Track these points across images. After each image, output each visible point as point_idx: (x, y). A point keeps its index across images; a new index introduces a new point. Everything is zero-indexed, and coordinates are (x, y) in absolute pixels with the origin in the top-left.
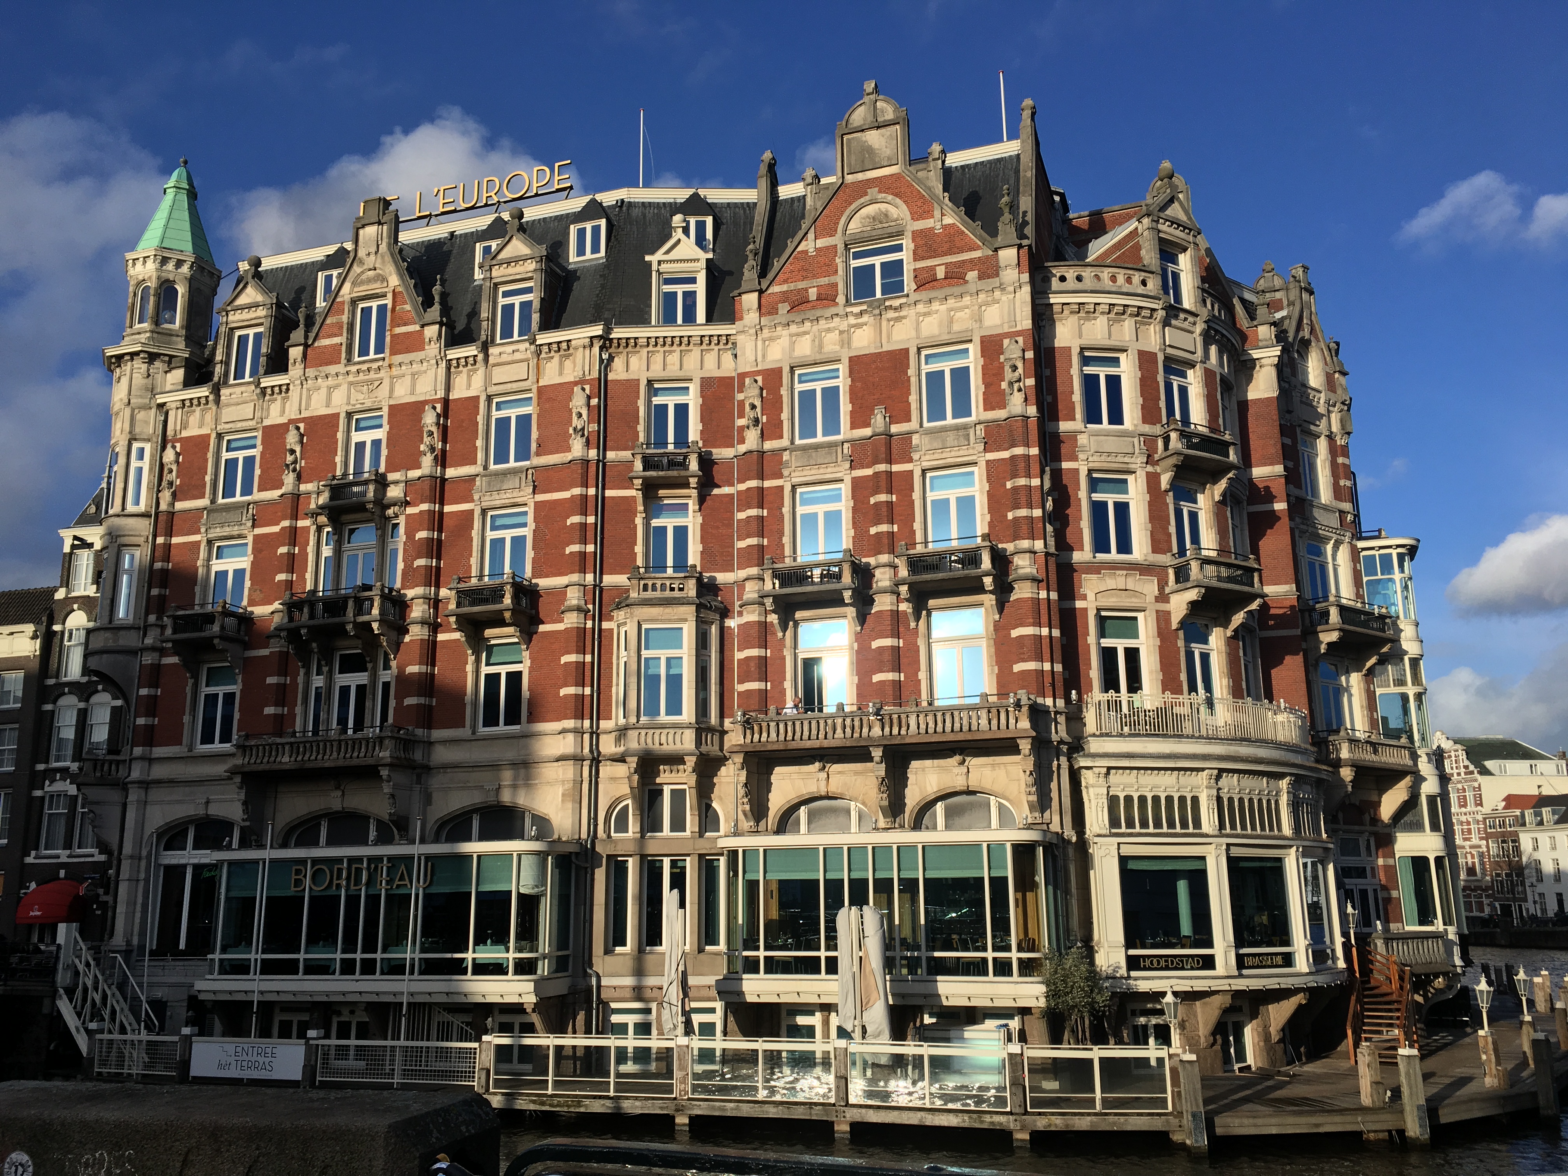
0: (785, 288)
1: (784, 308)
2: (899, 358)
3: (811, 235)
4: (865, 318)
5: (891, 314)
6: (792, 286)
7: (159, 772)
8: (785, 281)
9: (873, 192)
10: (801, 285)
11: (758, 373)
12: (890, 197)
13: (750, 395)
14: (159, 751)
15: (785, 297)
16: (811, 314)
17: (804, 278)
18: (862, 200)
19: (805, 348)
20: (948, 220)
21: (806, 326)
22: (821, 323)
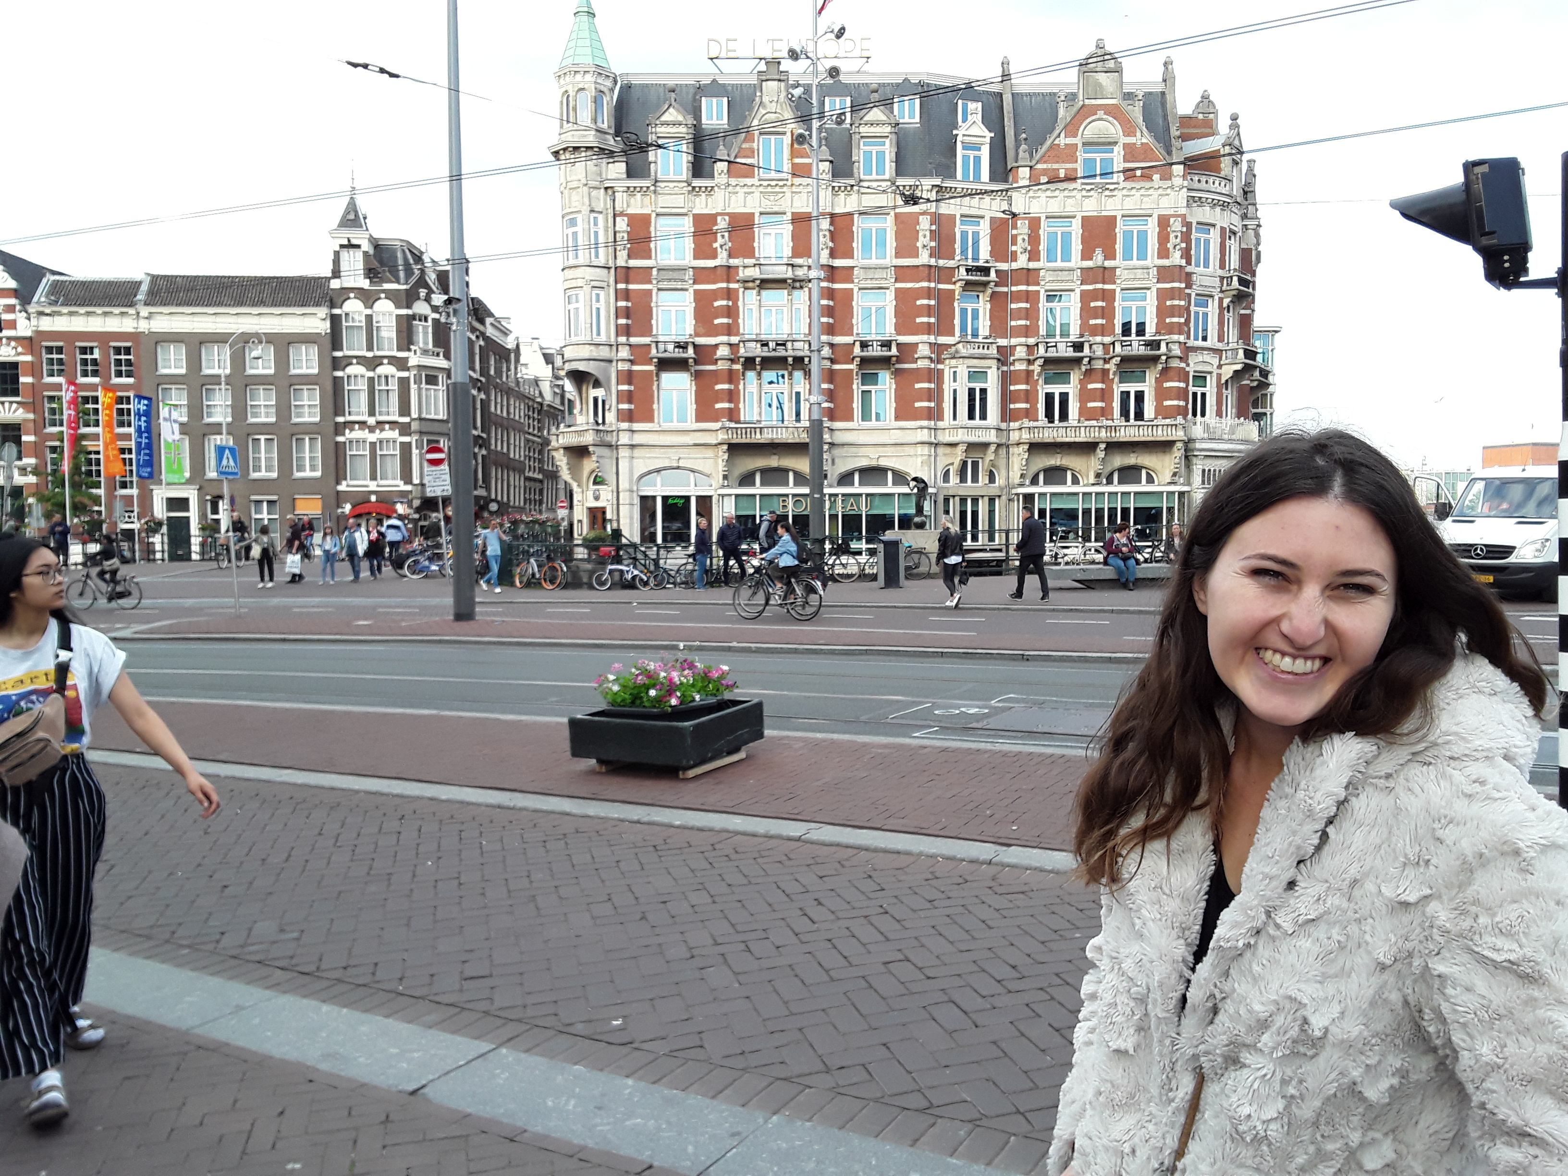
0: (1044, 166)
1: (1044, 180)
2: (1111, 221)
3: (1063, 135)
4: (1092, 193)
5: (1107, 193)
6: (1049, 166)
7: (638, 439)
8: (1045, 162)
9: (1100, 114)
10: (1055, 166)
11: (1026, 218)
12: (1111, 119)
13: (1022, 229)
14: (636, 426)
15: (1045, 172)
16: (1061, 186)
17: (1058, 162)
18: (1094, 117)
19: (1054, 207)
20: (1144, 140)
21: (1057, 193)
22: (1066, 193)
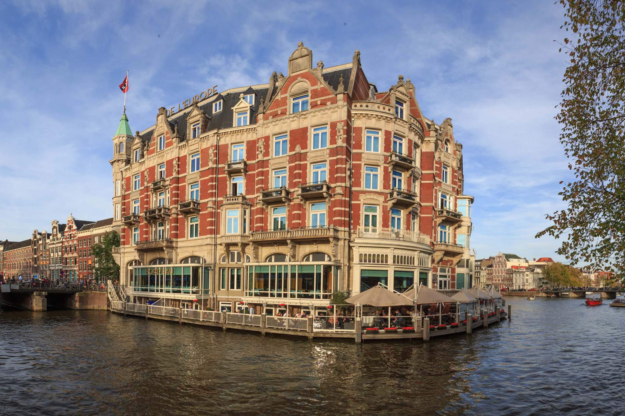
0: (271, 111)
1: (271, 117)
2: (305, 130)
3: (279, 94)
4: (295, 118)
5: (303, 116)
6: (273, 110)
8: (271, 109)
9: (299, 78)
10: (276, 110)
11: (263, 138)
12: (305, 80)
13: (260, 144)
15: (271, 114)
16: (279, 118)
17: (277, 108)
18: (295, 81)
19: (277, 130)
20: (323, 86)
21: (278, 122)
22: (282, 121)
